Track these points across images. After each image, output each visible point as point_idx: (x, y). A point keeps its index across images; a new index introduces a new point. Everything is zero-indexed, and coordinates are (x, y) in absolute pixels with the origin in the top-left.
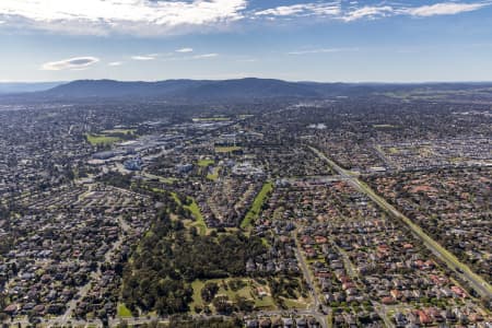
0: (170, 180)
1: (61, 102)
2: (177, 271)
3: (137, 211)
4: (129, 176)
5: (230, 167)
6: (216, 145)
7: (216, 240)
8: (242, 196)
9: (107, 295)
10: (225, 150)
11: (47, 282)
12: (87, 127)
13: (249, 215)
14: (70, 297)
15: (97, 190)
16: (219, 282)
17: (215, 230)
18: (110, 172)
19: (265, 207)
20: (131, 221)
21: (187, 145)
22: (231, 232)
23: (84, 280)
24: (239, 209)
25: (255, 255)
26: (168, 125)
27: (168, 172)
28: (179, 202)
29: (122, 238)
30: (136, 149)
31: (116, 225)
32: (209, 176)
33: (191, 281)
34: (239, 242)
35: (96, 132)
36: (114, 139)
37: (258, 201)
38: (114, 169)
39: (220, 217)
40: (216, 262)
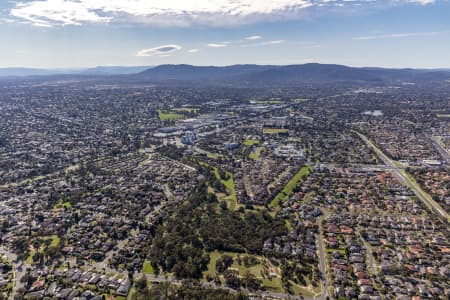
0: (215, 156)
1: (148, 83)
2: (200, 239)
3: (181, 181)
4: (183, 150)
5: (273, 148)
6: (265, 126)
7: (242, 216)
8: (277, 177)
9: (138, 251)
10: (271, 131)
11: (97, 232)
12: (161, 105)
13: (280, 195)
14: (111, 248)
15: (155, 159)
16: (235, 256)
17: (244, 206)
18: (168, 145)
19: (297, 190)
20: (174, 189)
21: (238, 125)
22: (258, 210)
23: (125, 235)
24: (271, 189)
25: (274, 236)
26: (227, 106)
27: (215, 149)
28: (218, 177)
29: (163, 203)
30: (195, 126)
31: (162, 191)
32: (252, 155)
33: (210, 250)
34: (262, 220)
35: (167, 109)
36: (179, 116)
37: (292, 184)
38: (172, 143)
39: (251, 195)
40: (237, 237)
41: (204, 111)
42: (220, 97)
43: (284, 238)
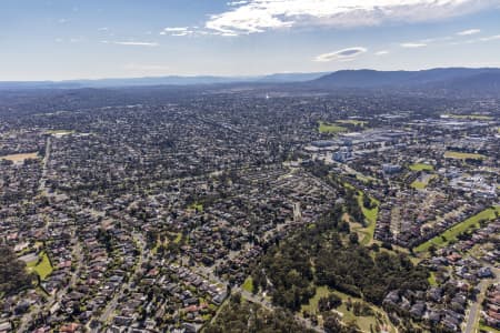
0: (366, 179)
1: (317, 91)
2: (313, 270)
3: (315, 202)
4: (330, 167)
5: (450, 178)
6: (449, 148)
7: (373, 255)
8: (442, 215)
9: (245, 265)
10: (455, 156)
11: (215, 238)
12: (326, 116)
13: (436, 240)
14: (222, 256)
15: (297, 174)
16: (345, 298)
17: (379, 243)
18: (316, 160)
19: (464, 237)
20: (305, 208)
21: (412, 144)
22: (397, 252)
23: (238, 247)
24: (426, 230)
25: (405, 288)
26: (407, 120)
27: (369, 170)
28: (361, 204)
29: (288, 222)
30: (354, 142)
31: (291, 209)
32: (416, 184)
33: (318, 284)
34: (398, 265)
35: (331, 121)
36: (342, 129)
37: (461, 227)
38: (321, 158)
39: (395, 232)
40: (356, 277)
41: (374, 124)
42: (400, 108)
43: (418, 294)
